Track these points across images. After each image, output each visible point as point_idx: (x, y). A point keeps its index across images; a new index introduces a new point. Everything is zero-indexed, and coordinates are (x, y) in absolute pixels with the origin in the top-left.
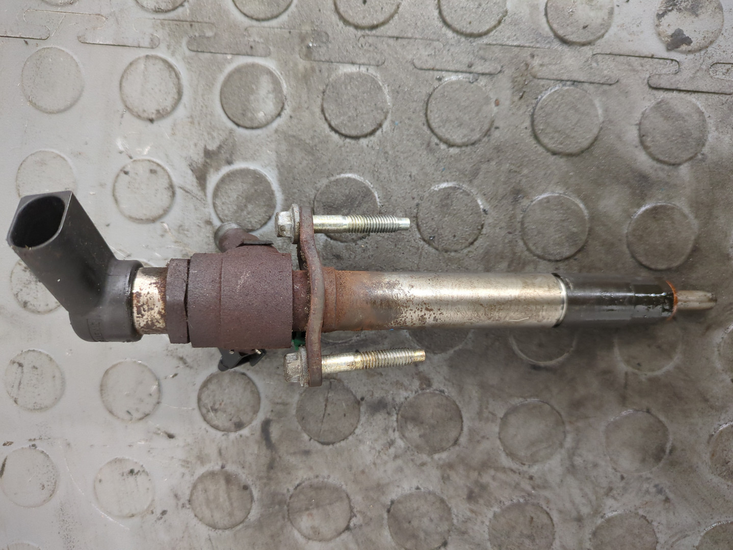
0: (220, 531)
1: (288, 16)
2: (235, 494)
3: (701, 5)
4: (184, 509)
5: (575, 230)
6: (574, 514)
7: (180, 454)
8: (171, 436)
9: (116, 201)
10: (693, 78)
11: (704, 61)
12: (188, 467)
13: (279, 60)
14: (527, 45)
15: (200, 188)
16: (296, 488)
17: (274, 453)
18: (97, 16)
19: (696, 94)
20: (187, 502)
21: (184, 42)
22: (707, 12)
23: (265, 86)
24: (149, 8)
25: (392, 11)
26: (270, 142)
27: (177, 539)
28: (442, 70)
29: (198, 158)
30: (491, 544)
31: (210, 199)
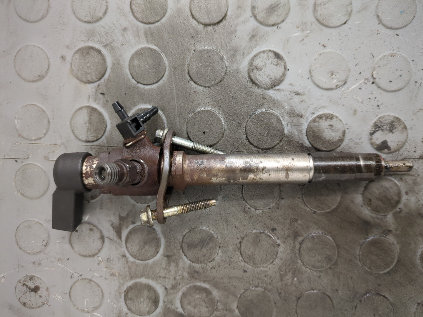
3: (394, 127)
5: (329, 253)
9: (72, 246)
15: (118, 237)
18: (55, 145)
22: (398, 131)
24: (83, 140)
25: (220, 137)
29: (116, 221)
31: (124, 243)
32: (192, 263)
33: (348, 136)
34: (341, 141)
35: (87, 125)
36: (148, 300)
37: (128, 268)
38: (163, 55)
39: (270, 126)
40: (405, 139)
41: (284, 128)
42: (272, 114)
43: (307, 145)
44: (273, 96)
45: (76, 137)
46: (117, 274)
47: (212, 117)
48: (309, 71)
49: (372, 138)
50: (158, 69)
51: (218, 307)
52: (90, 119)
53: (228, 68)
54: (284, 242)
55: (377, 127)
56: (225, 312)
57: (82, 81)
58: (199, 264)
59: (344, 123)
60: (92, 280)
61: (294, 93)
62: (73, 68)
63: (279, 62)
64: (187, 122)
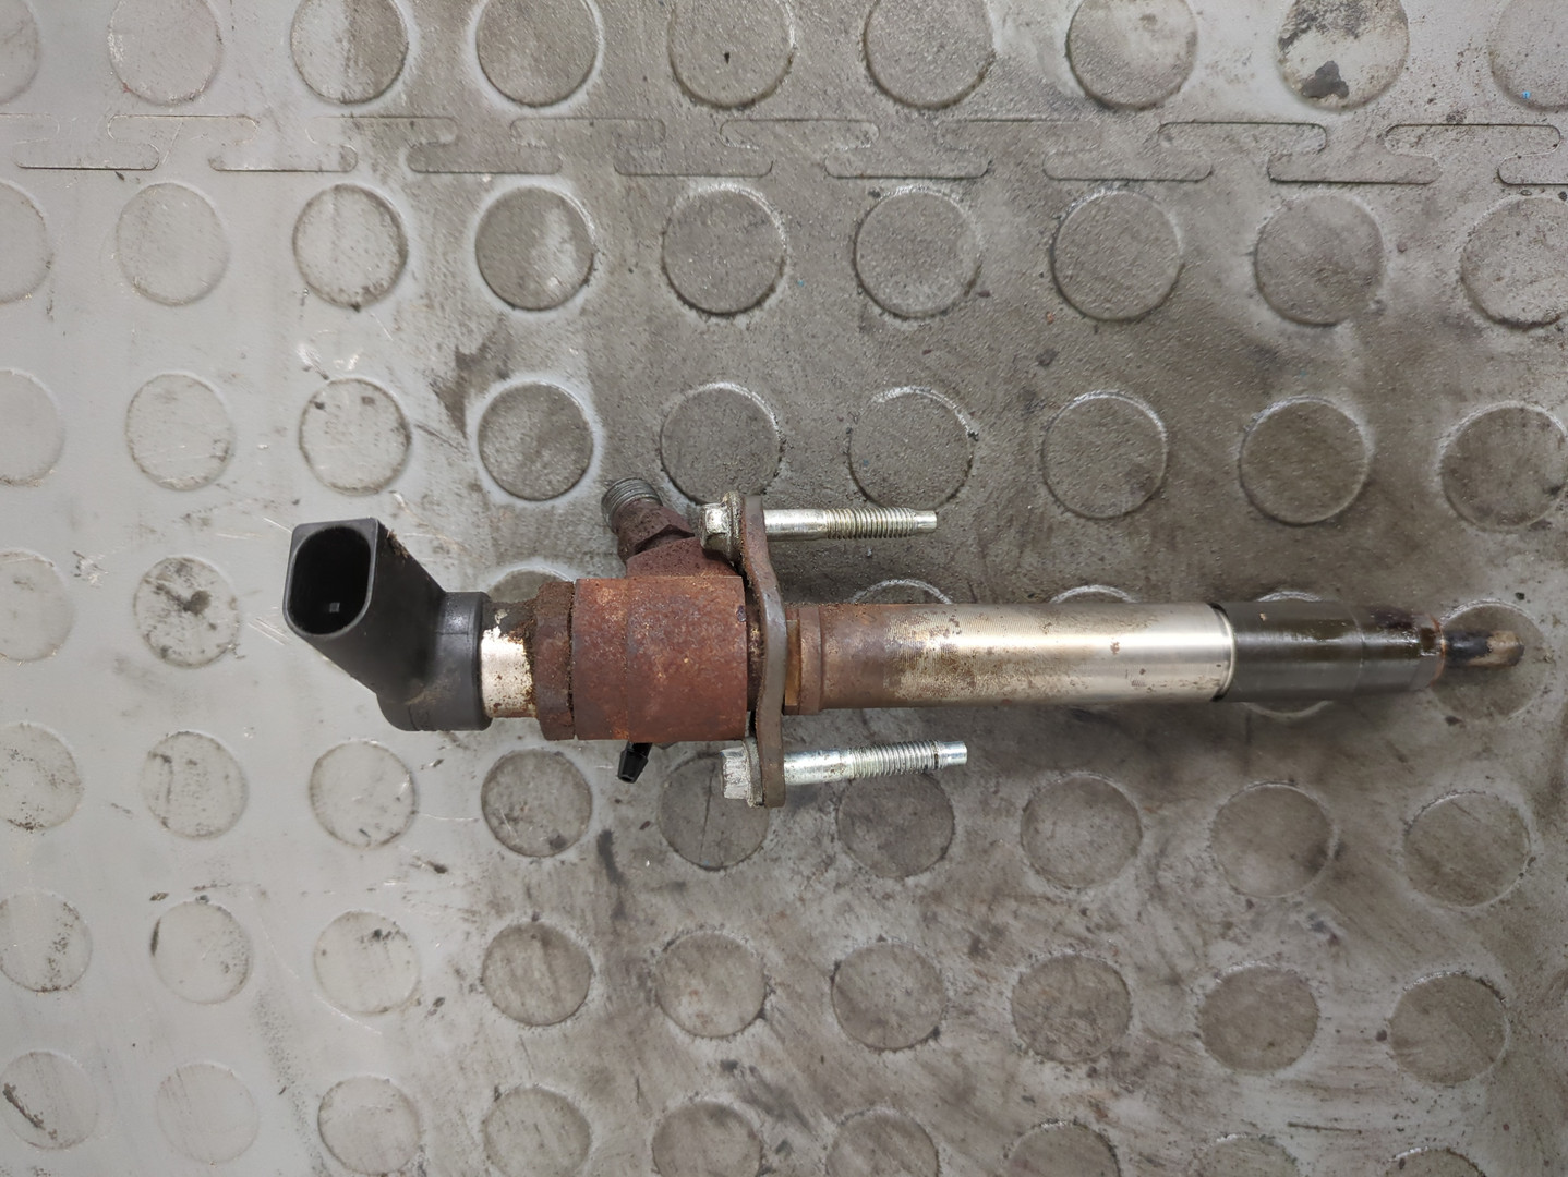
0: (540, 1029)
1: (588, 94)
2: (560, 963)
3: (1363, 16)
4: (473, 994)
5: (1141, 460)
6: (1165, 971)
7: (460, 899)
8: (440, 869)
9: (307, 457)
10: (1352, 159)
11: (1372, 123)
12: (475, 922)
13: (577, 179)
14: (1034, 116)
15: (453, 426)
16: (665, 950)
17: (622, 889)
18: (241, 119)
19: (1361, 188)
20: (477, 982)
21: (402, 154)
22: (1375, 29)
23: (556, 230)
24: (333, 96)
25: (779, 71)
26: (573, 333)
27: (465, 1047)
28: (878, 178)
29: (447, 370)
30: (1017, 1030)
31: (473, 443)
32: (693, 505)
33: (1204, 55)
34: (1183, 69)
35: (345, 43)
37: (490, 526)
39: (945, 25)
40: (1400, 57)
41: (992, 32)
43: (1068, 92)
45: (310, 87)
46: (454, 548)
49: (1287, 56)
52: (353, 23)
54: (992, 427)
55: (1304, 19)
59: (1195, 7)
64: (670, 24)
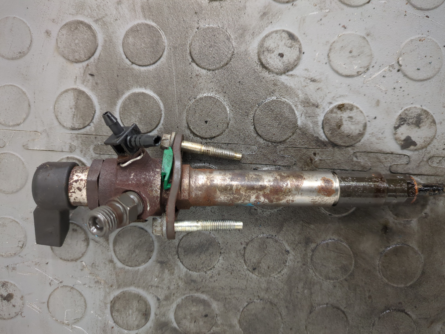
3: (422, 121)
5: (345, 263)
10: (418, 166)
11: (424, 155)
18: (35, 132)
22: (426, 125)
24: (68, 127)
25: (224, 128)
31: (111, 246)
32: (188, 270)
33: (369, 130)
34: (361, 135)
35: (73, 110)
36: (137, 313)
37: (116, 274)
38: (162, 33)
39: (281, 116)
40: (434, 135)
41: (297, 119)
42: (284, 103)
43: (322, 140)
44: (286, 83)
45: (60, 123)
46: (103, 282)
47: (215, 104)
48: (327, 55)
49: (397, 132)
50: (155, 48)
51: (217, 322)
52: (76, 103)
53: (235, 49)
54: (294, 249)
55: (402, 120)
56: (226, 328)
57: (69, 60)
58: (196, 272)
59: (366, 115)
60: (74, 289)
61: (309, 79)
62: (59, 45)
63: (293, 43)
64: (187, 110)
